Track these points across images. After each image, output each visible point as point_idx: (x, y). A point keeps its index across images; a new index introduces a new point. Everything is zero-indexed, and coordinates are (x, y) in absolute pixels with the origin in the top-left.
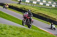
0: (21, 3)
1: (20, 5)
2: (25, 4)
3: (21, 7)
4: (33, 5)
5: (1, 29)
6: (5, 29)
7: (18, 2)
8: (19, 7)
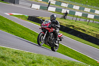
0: (68, 17)
1: (66, 21)
2: (75, 18)
3: (67, 24)
4: (88, 20)
5: (33, 63)
6: (40, 63)
7: (62, 16)
8: (64, 23)
